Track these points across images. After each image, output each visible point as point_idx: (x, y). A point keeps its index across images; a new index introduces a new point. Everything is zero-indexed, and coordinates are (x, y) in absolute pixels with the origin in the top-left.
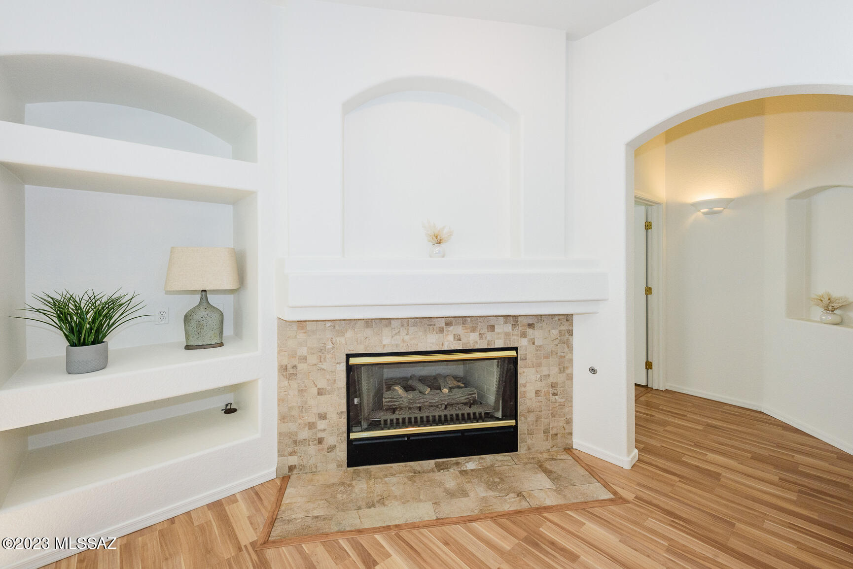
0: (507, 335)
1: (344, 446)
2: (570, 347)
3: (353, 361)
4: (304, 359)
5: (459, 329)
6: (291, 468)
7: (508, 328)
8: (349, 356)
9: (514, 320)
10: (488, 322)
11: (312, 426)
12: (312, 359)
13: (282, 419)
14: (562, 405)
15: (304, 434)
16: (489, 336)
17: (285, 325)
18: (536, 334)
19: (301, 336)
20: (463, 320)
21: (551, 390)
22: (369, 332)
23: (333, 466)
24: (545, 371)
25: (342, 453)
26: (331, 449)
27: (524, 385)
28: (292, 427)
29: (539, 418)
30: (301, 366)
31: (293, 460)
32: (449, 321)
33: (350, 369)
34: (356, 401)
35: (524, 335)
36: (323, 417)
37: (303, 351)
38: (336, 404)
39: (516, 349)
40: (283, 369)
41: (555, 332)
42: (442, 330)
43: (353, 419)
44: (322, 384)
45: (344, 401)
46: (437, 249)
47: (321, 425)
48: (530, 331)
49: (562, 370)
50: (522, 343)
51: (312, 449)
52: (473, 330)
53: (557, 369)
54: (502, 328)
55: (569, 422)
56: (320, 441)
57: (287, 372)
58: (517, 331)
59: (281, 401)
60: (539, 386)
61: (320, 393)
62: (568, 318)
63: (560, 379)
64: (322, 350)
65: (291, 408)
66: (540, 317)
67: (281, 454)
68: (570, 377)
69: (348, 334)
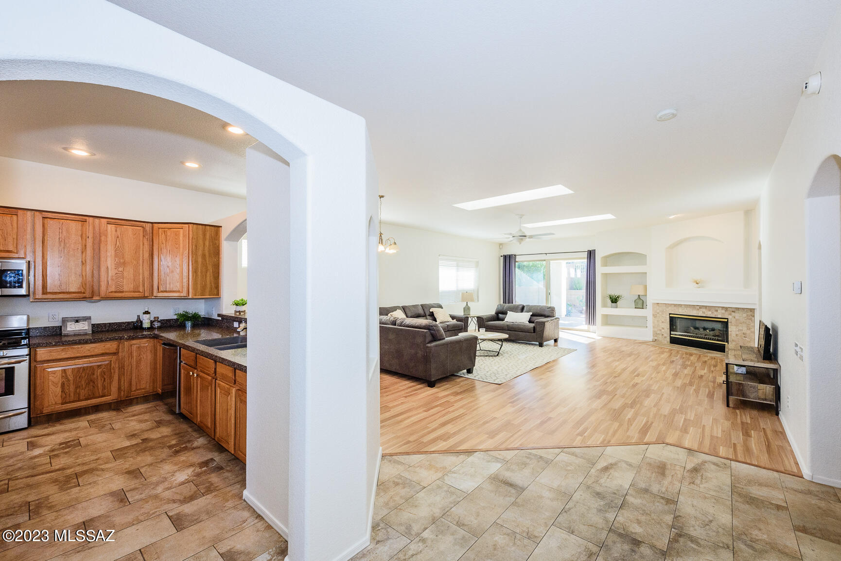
0: (723, 314)
1: (669, 337)
3: (671, 315)
4: (658, 313)
5: (704, 310)
6: (656, 340)
7: (723, 311)
8: (670, 314)
9: (726, 309)
10: (716, 308)
11: (660, 330)
12: (660, 313)
13: (654, 327)
15: (658, 332)
16: (716, 314)
17: (654, 304)
18: (737, 315)
19: (658, 307)
20: (706, 307)
21: (744, 336)
22: (675, 308)
23: (666, 342)
24: (741, 328)
25: (668, 339)
26: (665, 337)
27: (731, 331)
28: (656, 330)
29: (738, 344)
30: (658, 315)
31: (656, 338)
32: (701, 307)
33: (671, 318)
35: (730, 314)
36: (663, 329)
37: (658, 311)
38: (667, 325)
39: (727, 319)
40: (653, 315)
41: (745, 315)
42: (698, 309)
43: (671, 331)
44: (663, 320)
46: (697, 286)
47: (663, 331)
48: (733, 314)
49: (749, 329)
50: (730, 317)
51: (660, 336)
52: (709, 311)
53: (746, 328)
54: (721, 312)
56: (663, 335)
57: (655, 316)
58: (727, 313)
59: (653, 323)
60: (737, 333)
61: (662, 322)
62: (753, 310)
63: (748, 332)
64: (663, 312)
65: (656, 325)
66: (738, 309)
67: (653, 336)
69: (670, 308)
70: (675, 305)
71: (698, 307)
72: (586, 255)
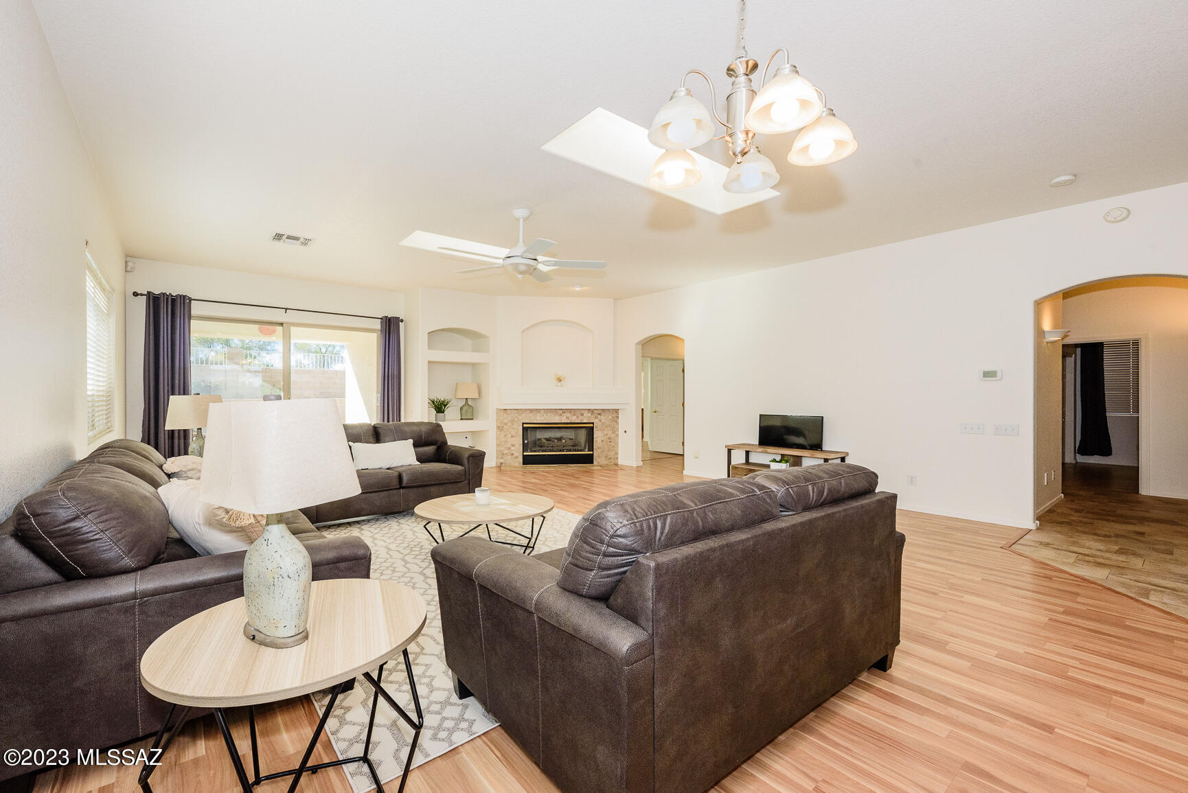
0: (589, 418)
1: (522, 457)
2: (617, 423)
3: (525, 425)
4: (506, 424)
5: (568, 415)
6: (501, 464)
7: (589, 415)
8: (523, 424)
9: (591, 411)
10: (581, 412)
11: (509, 449)
12: (509, 424)
13: (498, 445)
14: (613, 447)
15: (506, 452)
16: (581, 417)
17: (499, 410)
18: (602, 417)
19: (505, 415)
20: (570, 410)
21: (609, 441)
22: (531, 415)
23: (517, 464)
24: (606, 432)
25: (521, 460)
26: (516, 457)
27: (596, 438)
28: (502, 449)
29: (603, 451)
30: (505, 427)
31: (502, 461)
32: (564, 411)
33: (524, 428)
34: (526, 442)
35: (596, 418)
36: (513, 446)
37: (506, 421)
38: (518, 441)
39: (593, 423)
40: (498, 427)
41: (610, 417)
42: (561, 415)
43: (525, 448)
44: (513, 433)
45: (522, 440)
46: (559, 384)
47: (513, 448)
48: (599, 416)
49: (614, 432)
50: (596, 421)
51: (509, 457)
52: (573, 415)
53: (611, 432)
54: (587, 414)
55: (617, 453)
56: (512, 454)
57: (500, 428)
58: (593, 416)
59: (497, 439)
60: (603, 438)
61: (512, 437)
62: (617, 411)
63: (613, 436)
64: (513, 421)
65: (501, 442)
66: (603, 410)
67: (497, 458)
68: (617, 435)
69: (524, 415)
70: (531, 411)
71: (561, 412)
72: (377, 325)
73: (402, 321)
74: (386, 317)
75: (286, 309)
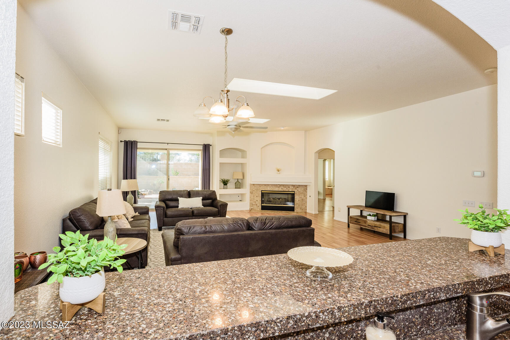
0: (292, 189)
1: (261, 206)
2: (306, 192)
3: (262, 192)
5: (282, 187)
6: (252, 209)
7: (293, 187)
9: (294, 186)
10: (288, 186)
11: (255, 202)
12: (256, 191)
13: (250, 200)
14: (305, 203)
16: (288, 189)
17: (251, 185)
18: (299, 189)
19: (254, 187)
20: (283, 185)
21: (302, 200)
22: (265, 187)
23: (259, 210)
24: (301, 196)
25: (260, 208)
26: (258, 206)
27: (296, 199)
28: (252, 202)
29: (299, 205)
30: (254, 192)
31: (252, 208)
32: (280, 185)
33: (262, 193)
34: (263, 199)
35: (296, 189)
36: (257, 201)
37: (254, 189)
38: (259, 199)
39: (294, 192)
41: (303, 189)
42: (279, 187)
43: (262, 202)
44: (257, 195)
45: (261, 198)
46: (278, 172)
47: (257, 202)
48: (297, 188)
49: (305, 196)
50: (296, 191)
51: (255, 206)
52: (285, 187)
53: (303, 196)
54: (291, 187)
55: (306, 207)
57: (251, 193)
58: (294, 188)
59: (250, 197)
60: (299, 199)
61: (257, 197)
62: (306, 186)
63: (304, 198)
64: (257, 189)
65: (252, 199)
66: (300, 186)
67: (250, 206)
68: (306, 198)
69: (262, 187)
70: (265, 185)
71: (279, 186)
72: (201, 148)
73: (211, 145)
74: (204, 144)
75: (168, 143)
